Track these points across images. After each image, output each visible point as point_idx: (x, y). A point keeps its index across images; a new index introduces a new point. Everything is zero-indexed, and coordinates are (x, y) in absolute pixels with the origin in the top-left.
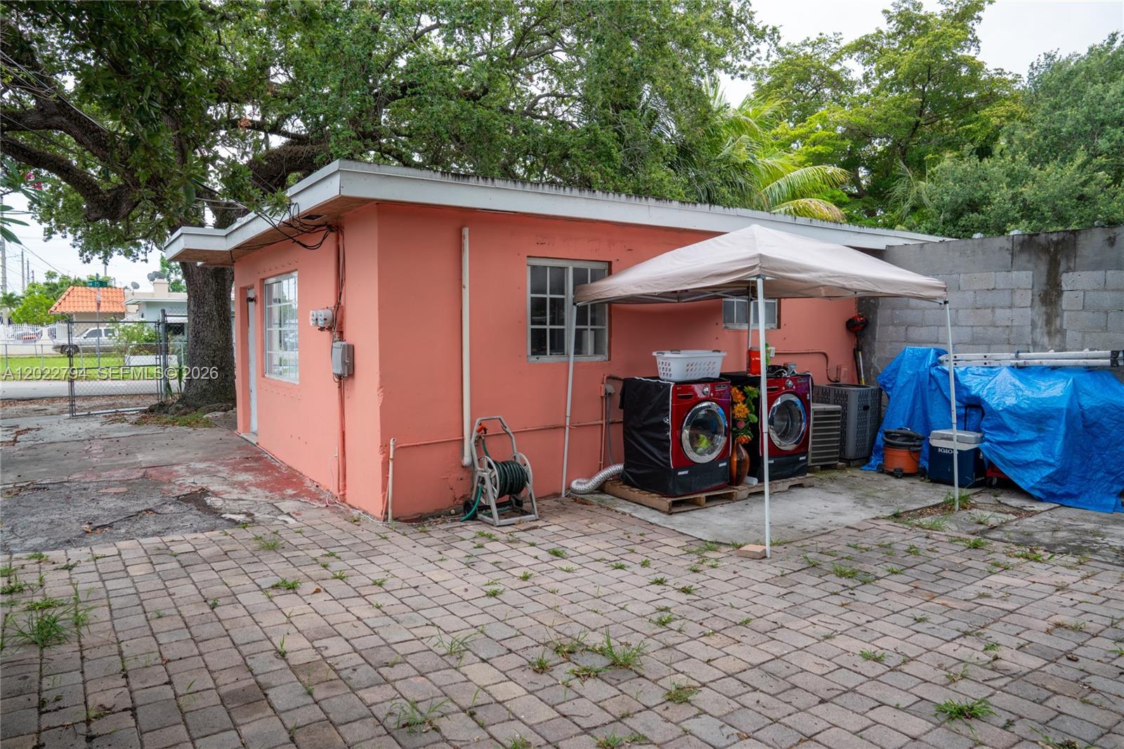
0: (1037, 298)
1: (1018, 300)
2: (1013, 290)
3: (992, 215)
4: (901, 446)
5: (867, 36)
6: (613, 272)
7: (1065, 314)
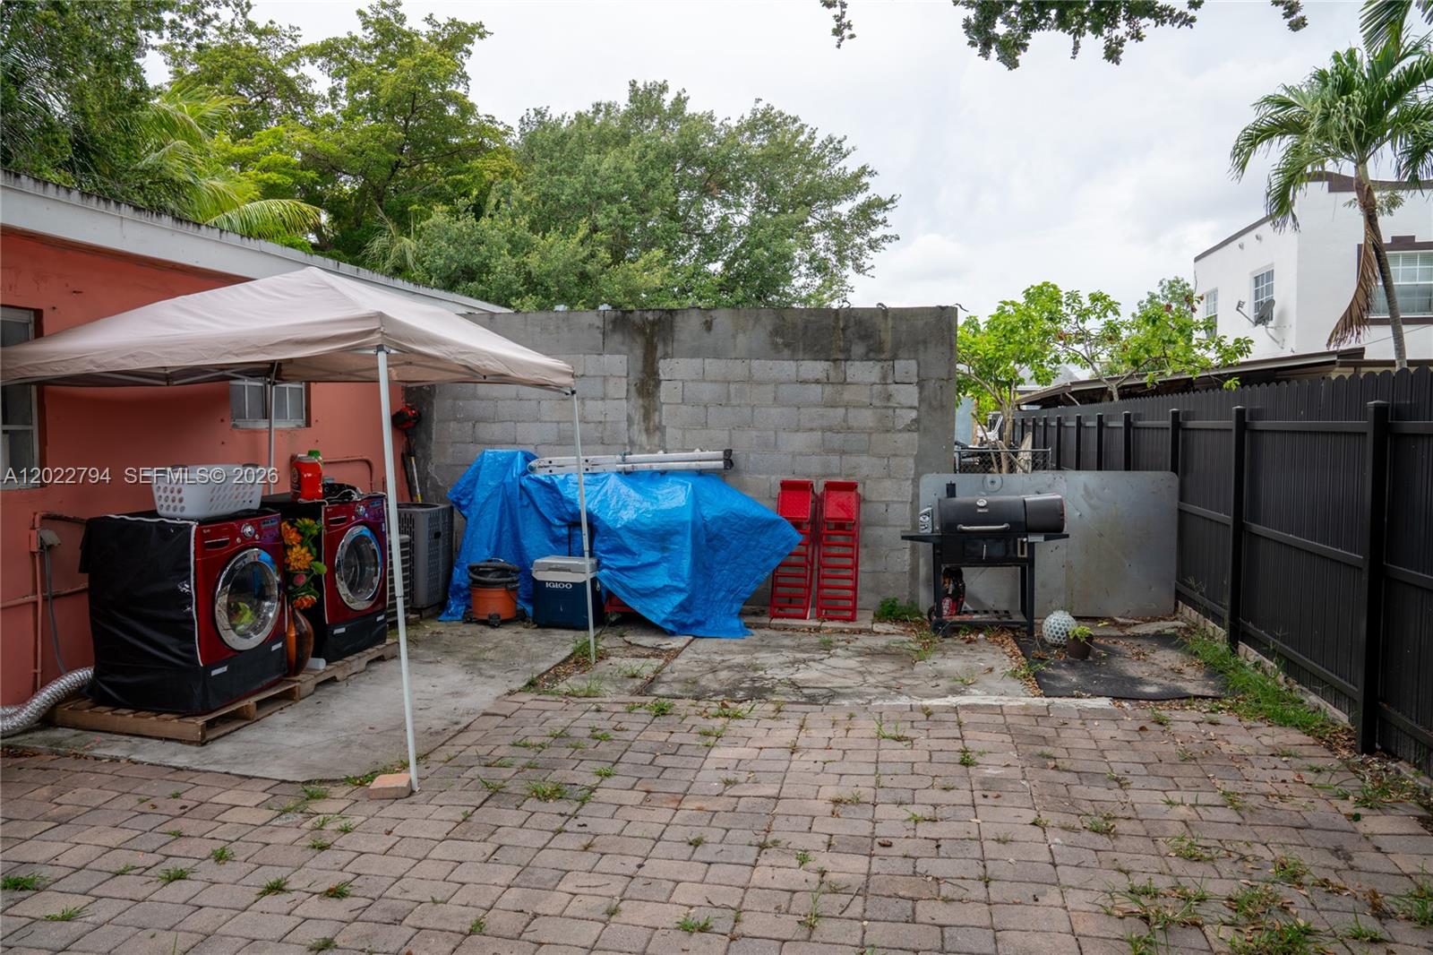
0: (633, 389)
1: (611, 390)
2: (605, 379)
3: (493, 286)
4: (494, 584)
5: (335, 39)
6: (46, 332)
7: (664, 407)
